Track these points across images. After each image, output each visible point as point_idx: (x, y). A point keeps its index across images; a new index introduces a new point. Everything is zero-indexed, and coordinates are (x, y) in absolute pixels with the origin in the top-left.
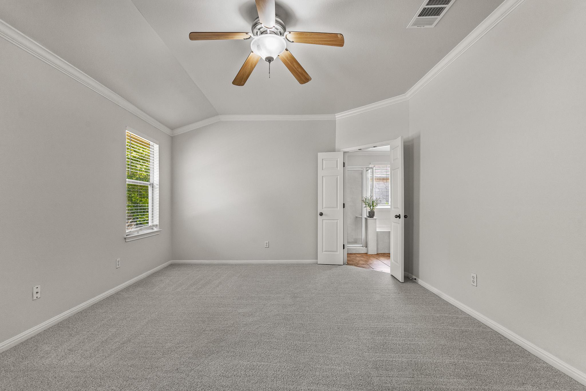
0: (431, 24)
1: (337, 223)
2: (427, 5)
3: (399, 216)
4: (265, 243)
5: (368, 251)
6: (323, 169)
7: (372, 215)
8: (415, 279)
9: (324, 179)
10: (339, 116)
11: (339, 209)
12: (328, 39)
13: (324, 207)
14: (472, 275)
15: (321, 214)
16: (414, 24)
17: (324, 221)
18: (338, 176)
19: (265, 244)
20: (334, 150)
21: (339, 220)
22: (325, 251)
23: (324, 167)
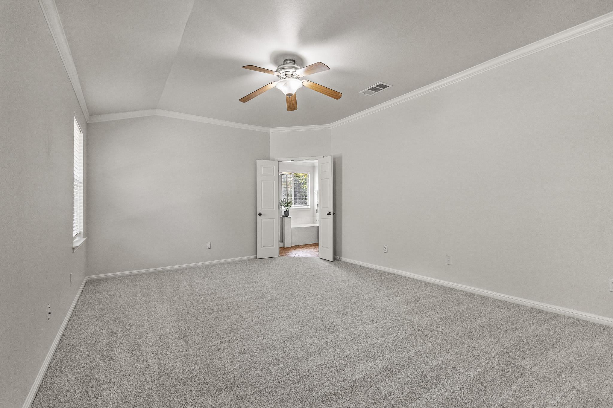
0: (371, 94)
1: (273, 221)
2: (376, 86)
3: (329, 214)
4: (207, 244)
5: (284, 245)
6: (261, 175)
7: (288, 214)
8: (339, 258)
9: (262, 183)
10: (273, 131)
11: (275, 209)
12: (332, 94)
13: (262, 208)
14: (385, 246)
15: (260, 214)
16: (364, 92)
17: (262, 220)
18: (274, 181)
19: (207, 246)
20: (268, 159)
21: (275, 219)
22: (264, 247)
23: (262, 173)
